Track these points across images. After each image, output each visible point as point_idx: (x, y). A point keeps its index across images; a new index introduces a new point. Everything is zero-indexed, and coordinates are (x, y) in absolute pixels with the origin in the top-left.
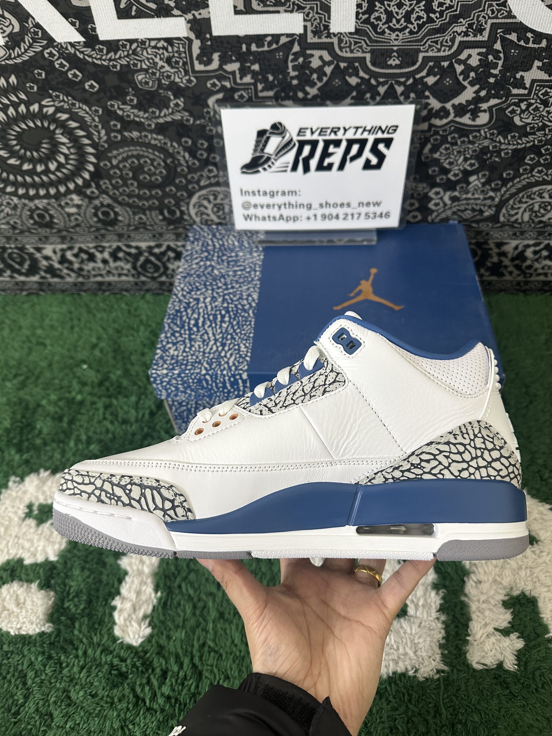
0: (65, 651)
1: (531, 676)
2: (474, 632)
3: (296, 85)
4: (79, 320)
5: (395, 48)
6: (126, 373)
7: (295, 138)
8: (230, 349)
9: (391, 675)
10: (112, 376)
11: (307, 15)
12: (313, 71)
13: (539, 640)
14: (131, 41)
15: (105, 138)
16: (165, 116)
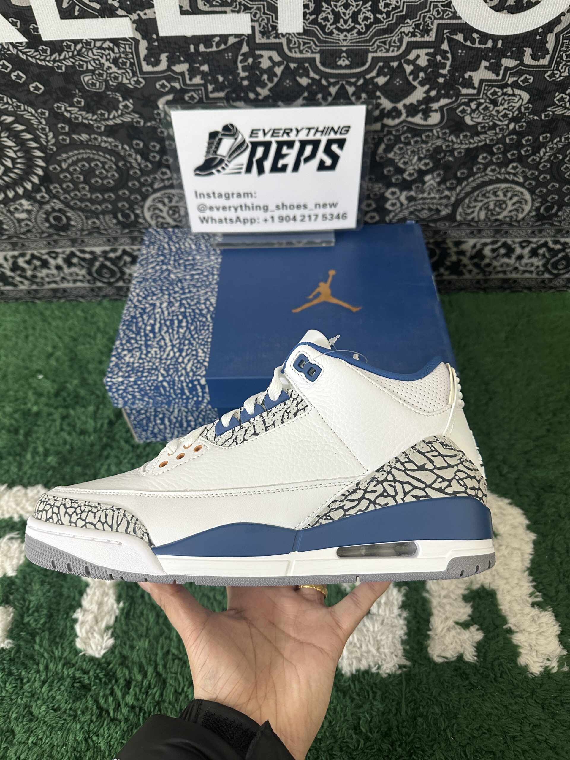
0: (26, 667)
1: (489, 666)
2: (435, 625)
3: (246, 86)
4: (34, 328)
5: (344, 49)
6: (84, 382)
7: (248, 140)
8: (187, 355)
9: (354, 672)
10: (69, 385)
11: (255, 16)
12: (263, 71)
13: (498, 631)
14: (76, 42)
15: (53, 141)
16: (114, 118)
